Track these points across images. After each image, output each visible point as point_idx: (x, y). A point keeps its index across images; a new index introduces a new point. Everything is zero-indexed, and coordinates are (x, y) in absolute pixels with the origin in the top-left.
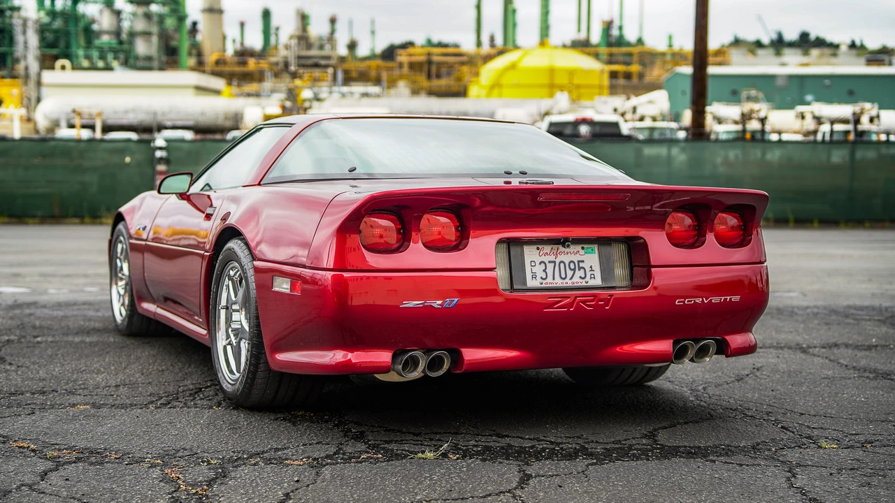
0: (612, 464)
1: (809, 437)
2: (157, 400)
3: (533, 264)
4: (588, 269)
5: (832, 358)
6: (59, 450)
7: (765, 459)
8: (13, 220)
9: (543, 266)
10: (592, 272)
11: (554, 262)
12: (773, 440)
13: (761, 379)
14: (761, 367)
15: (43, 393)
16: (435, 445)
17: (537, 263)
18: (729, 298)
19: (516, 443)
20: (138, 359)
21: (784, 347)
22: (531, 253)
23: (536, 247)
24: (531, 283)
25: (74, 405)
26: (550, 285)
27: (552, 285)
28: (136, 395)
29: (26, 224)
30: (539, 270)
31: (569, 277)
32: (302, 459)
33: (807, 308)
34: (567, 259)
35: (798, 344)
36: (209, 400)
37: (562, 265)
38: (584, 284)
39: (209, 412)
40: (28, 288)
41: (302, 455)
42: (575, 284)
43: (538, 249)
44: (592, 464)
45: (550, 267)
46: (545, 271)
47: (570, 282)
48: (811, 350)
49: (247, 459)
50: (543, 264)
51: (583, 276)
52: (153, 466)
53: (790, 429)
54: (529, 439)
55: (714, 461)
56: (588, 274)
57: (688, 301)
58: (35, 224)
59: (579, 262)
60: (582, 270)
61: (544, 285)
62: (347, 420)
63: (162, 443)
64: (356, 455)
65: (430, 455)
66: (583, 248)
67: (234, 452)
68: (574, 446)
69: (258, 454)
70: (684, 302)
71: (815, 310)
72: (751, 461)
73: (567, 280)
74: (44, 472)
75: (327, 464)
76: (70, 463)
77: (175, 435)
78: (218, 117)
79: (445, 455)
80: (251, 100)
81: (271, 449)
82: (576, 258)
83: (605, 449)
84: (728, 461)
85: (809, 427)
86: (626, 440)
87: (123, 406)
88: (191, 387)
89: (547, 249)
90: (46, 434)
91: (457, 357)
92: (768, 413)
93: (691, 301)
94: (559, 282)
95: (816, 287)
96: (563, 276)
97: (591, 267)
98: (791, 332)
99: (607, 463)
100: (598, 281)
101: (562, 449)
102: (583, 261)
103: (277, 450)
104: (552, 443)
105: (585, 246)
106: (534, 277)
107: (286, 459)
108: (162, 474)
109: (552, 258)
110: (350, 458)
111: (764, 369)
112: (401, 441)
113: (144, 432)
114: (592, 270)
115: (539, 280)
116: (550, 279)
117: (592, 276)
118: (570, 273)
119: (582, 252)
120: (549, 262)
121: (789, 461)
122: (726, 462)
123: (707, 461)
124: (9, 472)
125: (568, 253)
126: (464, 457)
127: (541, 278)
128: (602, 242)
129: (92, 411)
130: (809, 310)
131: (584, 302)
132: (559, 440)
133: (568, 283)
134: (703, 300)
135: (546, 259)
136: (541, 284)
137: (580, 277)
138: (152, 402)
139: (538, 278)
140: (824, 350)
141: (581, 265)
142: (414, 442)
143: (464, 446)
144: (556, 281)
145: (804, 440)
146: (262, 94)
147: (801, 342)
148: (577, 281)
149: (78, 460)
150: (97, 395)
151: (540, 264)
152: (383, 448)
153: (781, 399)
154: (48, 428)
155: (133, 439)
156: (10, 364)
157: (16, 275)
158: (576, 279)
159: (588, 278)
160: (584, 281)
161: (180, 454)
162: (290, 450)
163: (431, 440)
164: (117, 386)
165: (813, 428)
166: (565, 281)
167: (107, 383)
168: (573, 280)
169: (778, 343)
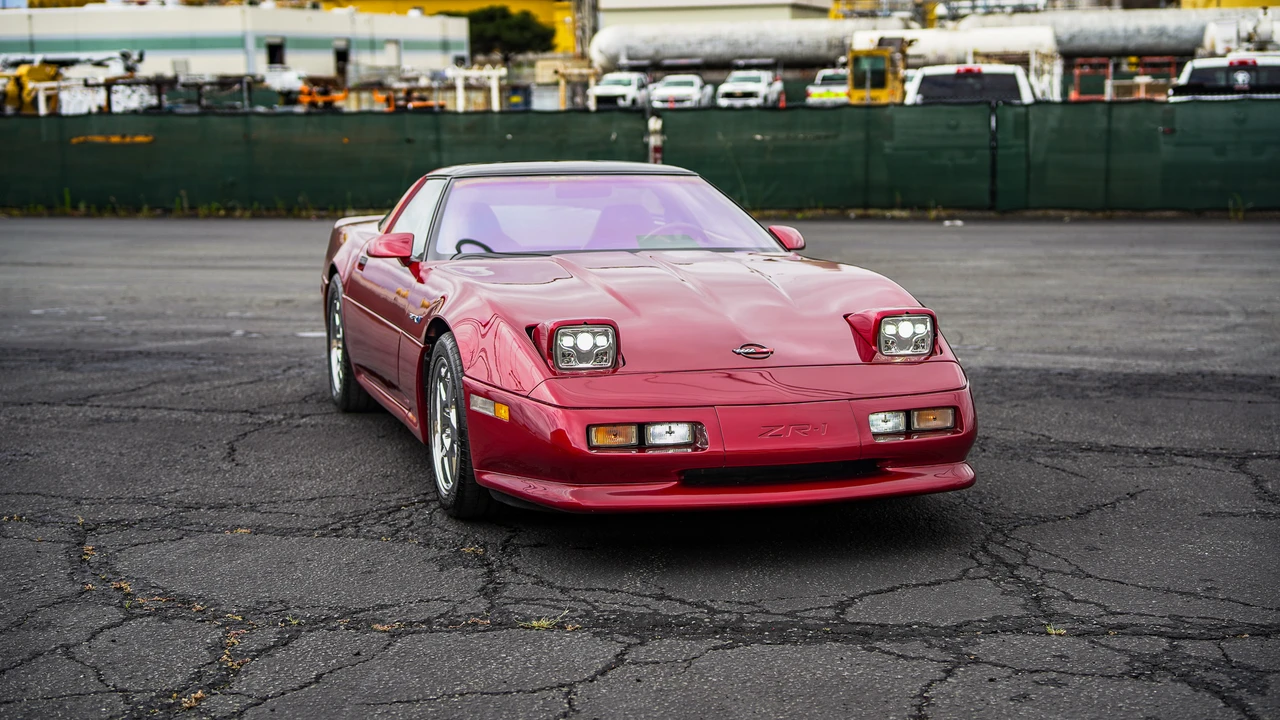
0: (743, 648)
1: (1050, 616)
2: (332, 524)
7: (946, 648)
12: (996, 618)
13: (1114, 511)
16: (568, 608)
19: (667, 609)
21: (1223, 456)
25: (235, 528)
28: (317, 515)
32: (394, 623)
35: (1248, 451)
39: (368, 545)
41: (402, 616)
48: (1253, 462)
49: (336, 618)
52: (224, 625)
53: (1044, 600)
54: (690, 603)
65: (545, 624)
67: (330, 609)
69: (354, 612)
74: (102, 627)
75: (414, 632)
76: (142, 616)
78: (819, 47)
79: (561, 625)
80: (864, 22)
83: (765, 623)
84: (893, 650)
85: (1070, 599)
86: (806, 610)
87: (285, 532)
90: (160, 571)
99: (738, 647)
101: (713, 620)
104: (711, 611)
107: (378, 621)
108: (221, 638)
110: (450, 624)
121: (970, 654)
126: (583, 627)
129: (245, 538)
132: (723, 608)
138: (324, 527)
140: (1273, 462)
145: (1036, 620)
146: (879, 13)
147: (1257, 448)
149: (156, 612)
150: (276, 513)
153: (1094, 549)
165: (1075, 600)
167: (305, 495)
169: (1221, 449)
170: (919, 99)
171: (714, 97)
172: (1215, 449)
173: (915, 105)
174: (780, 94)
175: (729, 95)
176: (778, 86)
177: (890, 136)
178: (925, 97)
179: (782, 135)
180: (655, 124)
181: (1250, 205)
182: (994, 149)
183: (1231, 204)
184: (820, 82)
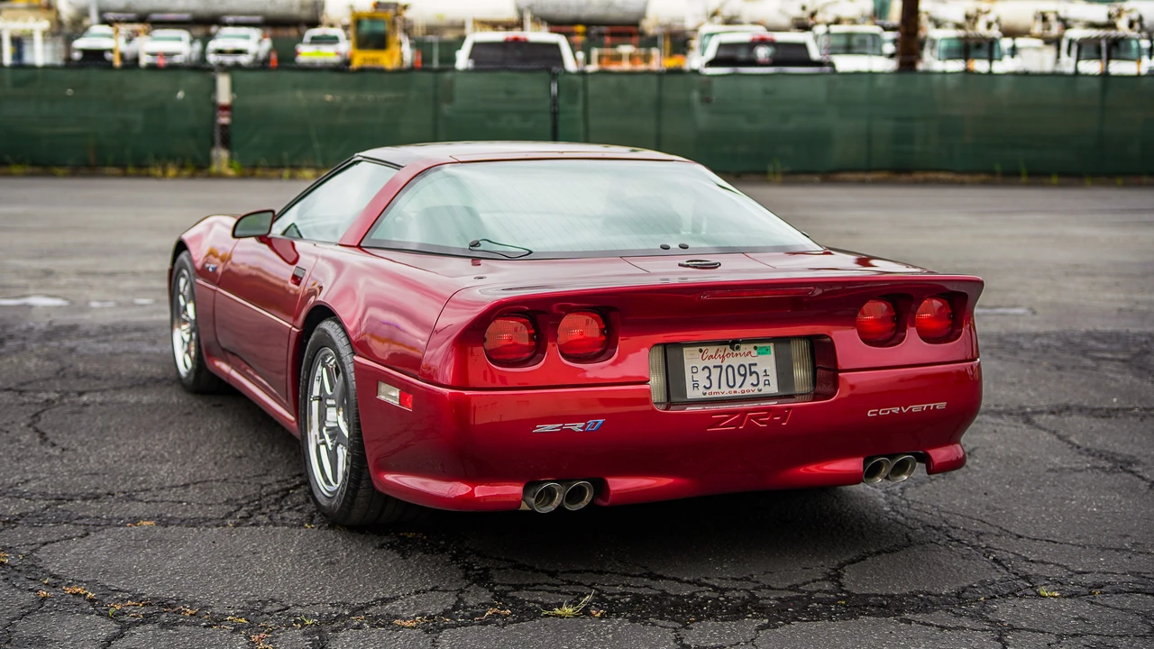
0: (787, 626)
1: (1026, 578)
2: (235, 511)
3: (695, 370)
4: (761, 374)
5: (1062, 432)
6: (123, 600)
7: (972, 617)
8: (37, 170)
9: (706, 373)
10: (767, 378)
11: (721, 367)
12: (983, 583)
13: (971, 471)
14: (974, 449)
15: (96, 497)
16: (575, 593)
18: (932, 405)
19: (672, 588)
20: (209, 434)
21: (1004, 412)
22: (692, 356)
23: (698, 348)
24: (692, 394)
25: (135, 521)
26: (715, 396)
27: (718, 396)
28: (209, 502)
29: (53, 175)
30: (701, 378)
31: (738, 384)
32: (414, 618)
33: (1037, 335)
34: (735, 362)
35: (1021, 407)
36: (298, 511)
37: (730, 370)
38: (756, 392)
39: (299, 534)
40: (65, 299)
41: (414, 610)
42: (746, 394)
43: (701, 351)
44: (763, 628)
45: (715, 373)
46: (709, 378)
47: (739, 390)
48: (1035, 418)
49: (349, 616)
50: (707, 370)
51: (755, 383)
52: (237, 630)
53: (1004, 562)
54: (688, 582)
55: (909, 622)
56: (762, 379)
57: (883, 412)
58: (66, 176)
59: (750, 365)
60: (754, 375)
61: (707, 396)
62: (468, 549)
63: (246, 589)
64: (480, 610)
65: (569, 610)
66: (755, 348)
67: (332, 605)
68: (742, 594)
69: (362, 608)
70: (877, 413)
71: (1045, 341)
72: (954, 622)
73: (736, 388)
74: (106, 640)
75: (445, 627)
76: (137, 624)
77: (261, 575)
79: (586, 612)
81: (377, 600)
82: (747, 361)
83: (779, 599)
84: (927, 621)
85: (1026, 560)
86: (804, 584)
87: (195, 523)
88: (276, 487)
89: (712, 350)
90: (105, 572)
91: (601, 488)
92: (979, 534)
93: (886, 411)
94: (726, 392)
95: (1048, 297)
96: (731, 384)
97: (765, 371)
98: (1013, 384)
99: (781, 625)
100: (773, 389)
101: (727, 599)
102: (755, 364)
103: (385, 601)
104: (716, 589)
105: (758, 345)
106: (696, 386)
107: (396, 617)
108: (248, 644)
109: (718, 362)
110: (473, 615)
111: (976, 453)
112: (534, 585)
113: (223, 569)
114: (766, 375)
115: (702, 389)
116: (715, 388)
117: (767, 382)
118: (739, 379)
119: (754, 353)
120: (715, 367)
121: (1000, 621)
122: (924, 624)
123: (901, 621)
124: (65, 640)
125: (737, 355)
126: (610, 613)
127: (705, 387)
129: (159, 530)
130: (1037, 341)
131: (756, 418)
132: (724, 585)
133: (737, 392)
134: (901, 409)
135: (710, 363)
136: (705, 394)
137: (752, 384)
138: (229, 515)
139: (701, 387)
140: (1052, 417)
141: (753, 369)
142: (549, 588)
143: (609, 595)
144: (722, 390)
145: (1020, 583)
147: (1025, 404)
148: (748, 389)
149: (147, 619)
150: (162, 501)
151: (703, 369)
152: (513, 598)
153: (995, 509)
154: (107, 562)
155: (210, 581)
156: (54, 445)
157: (48, 273)
158: (747, 386)
159: (761, 385)
160: (756, 388)
161: (268, 609)
162: (400, 601)
163: (570, 583)
164: (186, 486)
165: (1032, 561)
166: (733, 390)
167: (173, 480)
168: (743, 388)
169: (996, 406)
170: (470, 64)
171: (203, 53)
172: (989, 405)
173: (466, 71)
174: (270, 51)
175: (220, 52)
176: (267, 44)
177: (450, 99)
178: (476, 63)
179: (352, 97)
180: (224, 82)
181: (787, 168)
182: (555, 114)
183: (770, 168)
184: (309, 41)
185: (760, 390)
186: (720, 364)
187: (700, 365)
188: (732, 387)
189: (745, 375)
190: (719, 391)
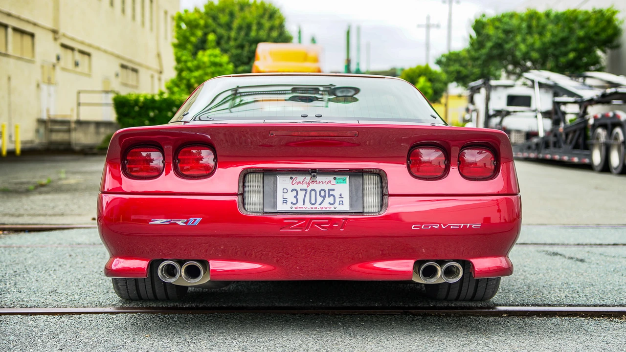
3: (285, 191)
4: (337, 196)
10: (341, 199)
11: (306, 190)
17: (289, 191)
18: (468, 225)
22: (284, 182)
23: (289, 177)
24: (281, 207)
26: (300, 209)
27: (302, 209)
30: (290, 196)
31: (318, 203)
34: (317, 187)
37: (313, 193)
38: (332, 209)
42: (324, 209)
43: (291, 178)
45: (301, 194)
46: (296, 197)
50: (295, 192)
51: (332, 202)
56: (337, 200)
57: (424, 227)
59: (330, 190)
60: (332, 197)
61: (293, 209)
66: (335, 178)
70: (420, 227)
73: (317, 205)
82: (327, 187)
89: (300, 178)
93: (428, 227)
94: (308, 207)
96: (313, 201)
97: (341, 195)
100: (346, 207)
102: (334, 190)
105: (337, 177)
106: (285, 201)
109: (305, 186)
114: (341, 197)
115: (289, 205)
116: (300, 204)
117: (341, 203)
118: (319, 199)
119: (334, 182)
120: (301, 190)
125: (320, 182)
127: (292, 203)
128: (353, 173)
131: (319, 224)
133: (318, 208)
134: (440, 226)
135: (298, 187)
136: (291, 208)
137: (329, 203)
139: (289, 203)
141: (331, 193)
144: (306, 206)
148: (326, 205)
151: (292, 191)
159: (337, 204)
160: (333, 206)
166: (314, 206)
168: (322, 206)
185: (335, 208)
186: (306, 188)
187: (290, 187)
188: (313, 204)
189: (324, 197)
190: (304, 206)
